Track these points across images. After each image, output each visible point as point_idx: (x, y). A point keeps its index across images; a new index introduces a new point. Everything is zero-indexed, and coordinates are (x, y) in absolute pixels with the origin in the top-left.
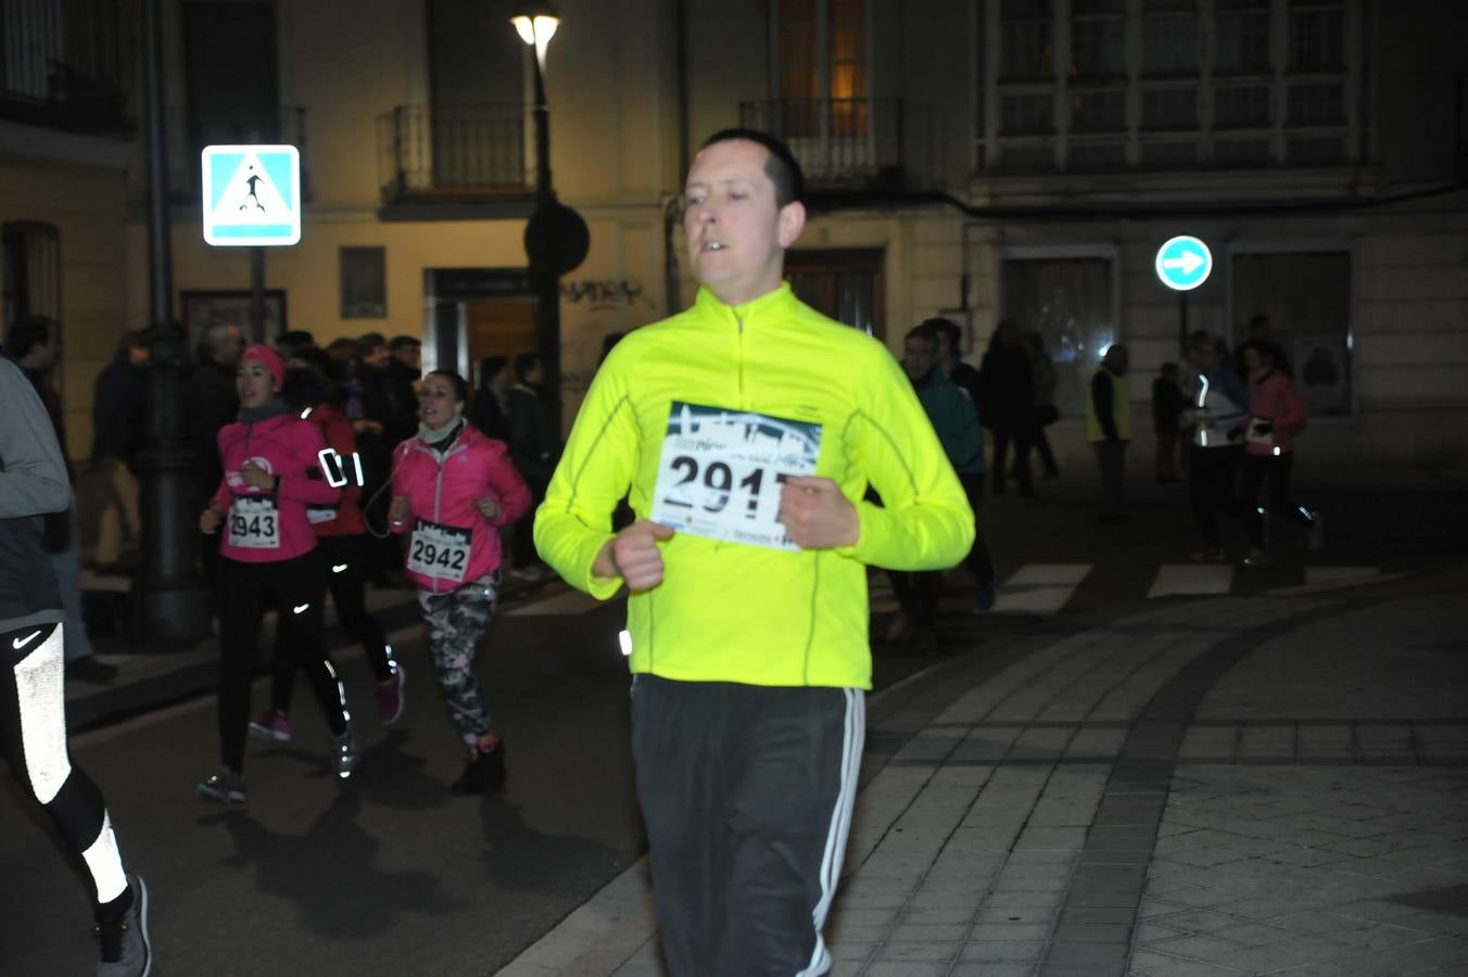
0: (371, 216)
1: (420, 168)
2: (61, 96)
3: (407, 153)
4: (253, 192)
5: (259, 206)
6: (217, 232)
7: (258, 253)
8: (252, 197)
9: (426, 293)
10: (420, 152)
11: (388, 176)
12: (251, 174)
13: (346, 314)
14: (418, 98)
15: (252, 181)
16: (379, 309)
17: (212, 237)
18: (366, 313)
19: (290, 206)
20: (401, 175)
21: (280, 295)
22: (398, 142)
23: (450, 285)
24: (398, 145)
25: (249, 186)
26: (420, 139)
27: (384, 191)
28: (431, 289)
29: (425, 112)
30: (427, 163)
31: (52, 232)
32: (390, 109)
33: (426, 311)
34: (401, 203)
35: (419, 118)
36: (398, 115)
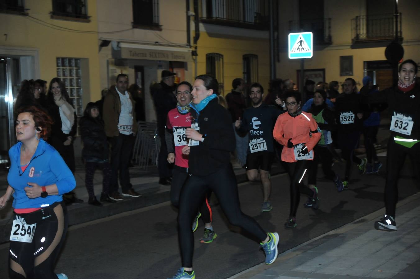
0: (349, 47)
1: (363, 34)
2: (258, 21)
3: (360, 29)
4: (301, 45)
5: (302, 48)
6: (292, 55)
7: (303, 60)
8: (300, 46)
9: (364, 69)
10: (363, 29)
11: (354, 36)
12: (300, 40)
13: (341, 75)
14: (363, 13)
15: (301, 42)
16: (351, 73)
17: (290, 57)
18: (347, 75)
19: (310, 48)
20: (358, 36)
21: (323, 70)
22: (357, 26)
23: (370, 65)
24: (357, 27)
25: (299, 43)
26: (363, 25)
27: (353, 40)
28: (366, 67)
29: (365, 17)
30: (365, 32)
31: (256, 56)
32: (354, 17)
33: (364, 73)
34: (358, 43)
35: (363, 19)
36: (357, 19)
